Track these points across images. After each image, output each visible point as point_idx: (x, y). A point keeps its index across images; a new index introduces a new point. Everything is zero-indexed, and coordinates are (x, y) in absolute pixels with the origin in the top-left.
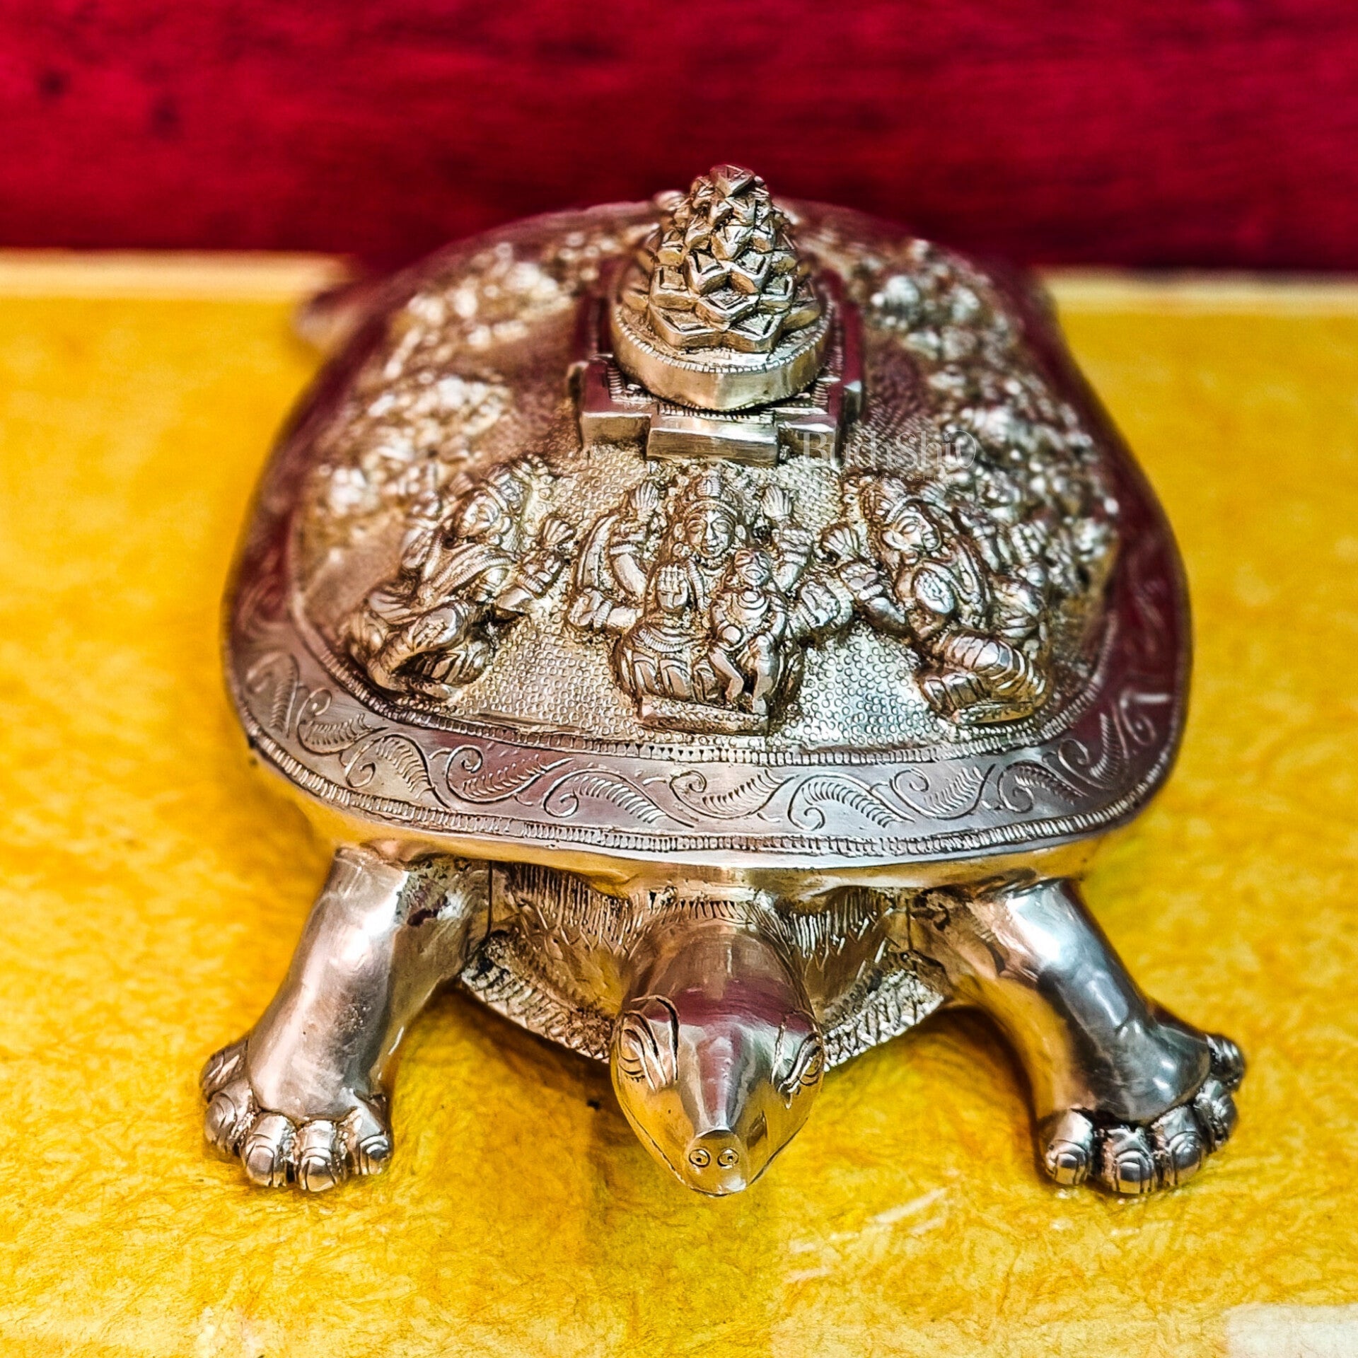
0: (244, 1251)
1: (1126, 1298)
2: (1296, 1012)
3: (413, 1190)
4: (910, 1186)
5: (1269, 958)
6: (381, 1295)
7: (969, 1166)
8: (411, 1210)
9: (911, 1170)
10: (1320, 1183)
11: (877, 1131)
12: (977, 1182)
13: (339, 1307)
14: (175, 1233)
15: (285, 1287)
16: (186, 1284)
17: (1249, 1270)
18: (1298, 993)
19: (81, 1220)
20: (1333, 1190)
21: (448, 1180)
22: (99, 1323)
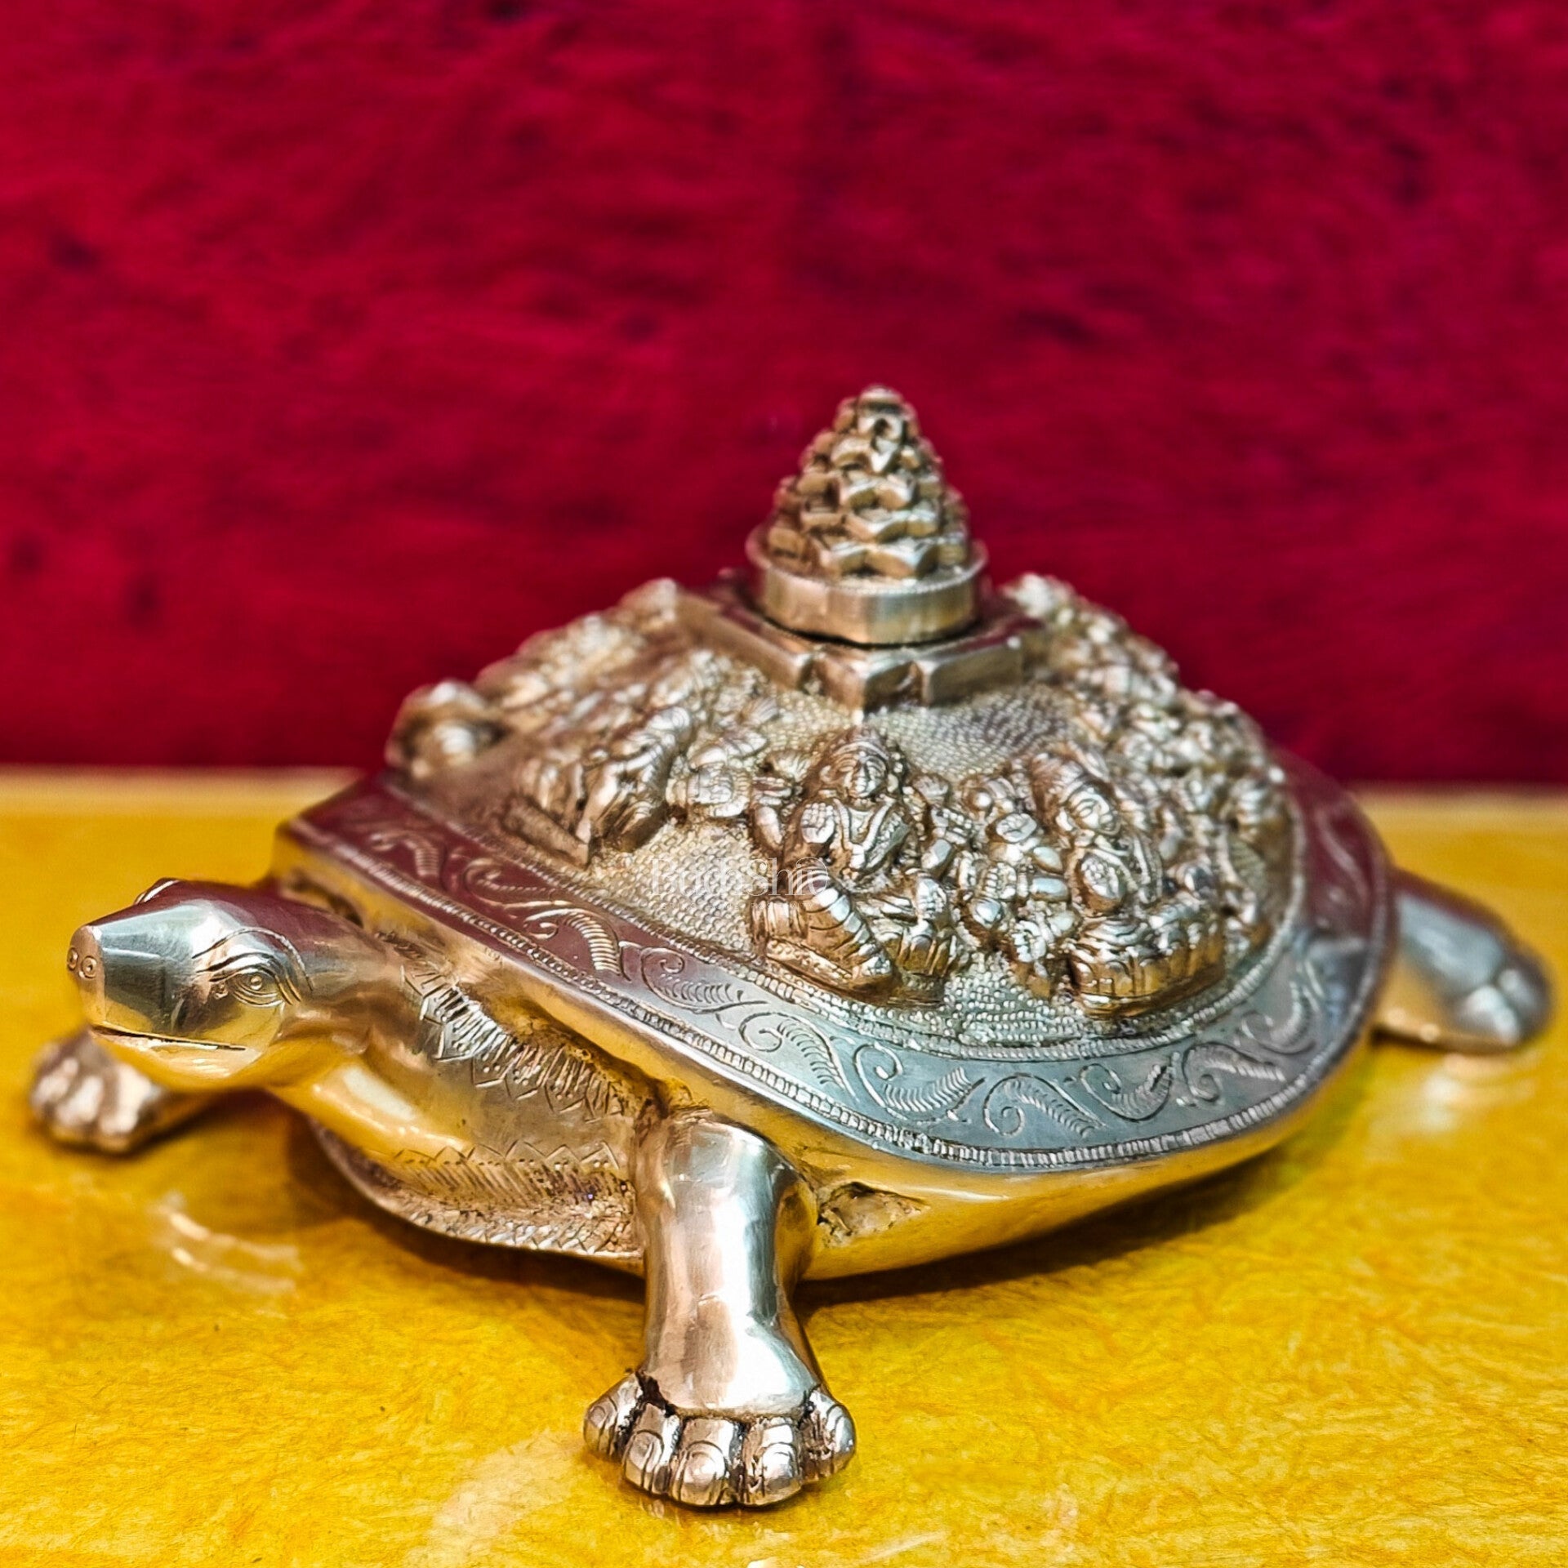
0: (235, 1481)
1: (1246, 1511)
2: (1414, 1304)
3: (430, 1435)
4: (993, 1430)
5: (1382, 1266)
6: (395, 1514)
7: (1059, 1415)
8: (426, 1449)
9: (994, 1418)
10: (1455, 1427)
11: (953, 1390)
12: (1069, 1426)
13: (347, 1522)
14: (157, 1468)
15: (284, 1508)
16: (169, 1506)
17: (1381, 1490)
18: (1415, 1290)
19: (48, 1459)
20: (1468, 1432)
21: (468, 1428)
22: (69, 1536)
